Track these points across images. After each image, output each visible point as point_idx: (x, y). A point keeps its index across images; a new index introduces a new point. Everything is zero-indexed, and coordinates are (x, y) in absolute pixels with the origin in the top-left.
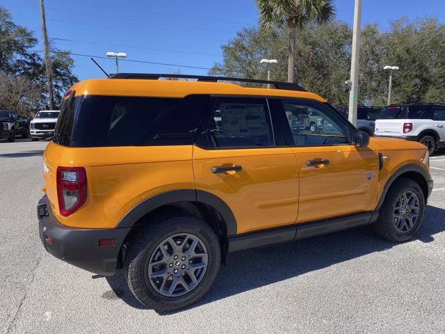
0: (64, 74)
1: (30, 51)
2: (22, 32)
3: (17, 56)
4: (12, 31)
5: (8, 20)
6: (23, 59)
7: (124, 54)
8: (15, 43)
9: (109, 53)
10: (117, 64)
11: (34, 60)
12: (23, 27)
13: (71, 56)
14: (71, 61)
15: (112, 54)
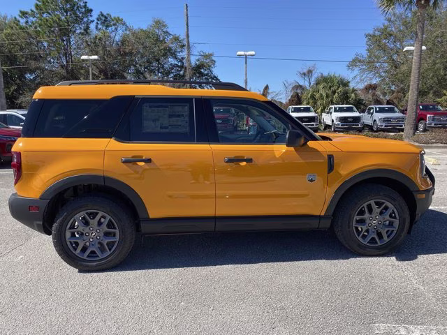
0: (207, 74)
1: (180, 55)
2: (176, 39)
3: (171, 60)
4: (169, 39)
5: (164, 30)
6: (176, 63)
7: (253, 53)
8: (170, 49)
9: (239, 53)
10: (246, 63)
11: (183, 63)
12: (177, 35)
13: (214, 58)
14: (214, 62)
15: (242, 53)
